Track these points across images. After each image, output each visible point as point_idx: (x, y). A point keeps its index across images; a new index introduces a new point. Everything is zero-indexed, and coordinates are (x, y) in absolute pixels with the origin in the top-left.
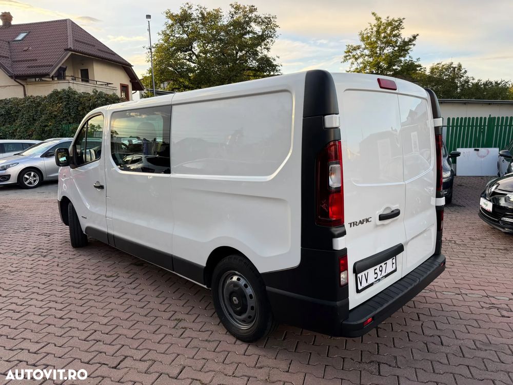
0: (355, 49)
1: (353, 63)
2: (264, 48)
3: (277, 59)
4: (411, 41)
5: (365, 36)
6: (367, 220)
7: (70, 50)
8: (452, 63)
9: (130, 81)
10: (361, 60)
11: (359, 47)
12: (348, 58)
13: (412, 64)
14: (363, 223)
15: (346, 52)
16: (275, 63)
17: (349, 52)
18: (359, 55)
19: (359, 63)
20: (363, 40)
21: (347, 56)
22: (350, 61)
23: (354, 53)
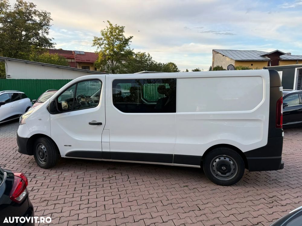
0: (99, 40)
1: (98, 48)
2: (45, 32)
3: (52, 40)
4: (129, 39)
5: (104, 33)
8: (145, 53)
10: (103, 46)
11: (101, 39)
12: (95, 44)
13: (131, 51)
15: (94, 41)
16: (51, 42)
17: (96, 41)
18: (101, 43)
19: (102, 48)
20: (103, 35)
21: (95, 43)
22: (97, 46)
23: (99, 42)
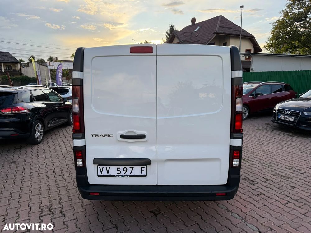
6: (109, 136)
7: (216, 33)
9: (253, 47)
14: (105, 137)
